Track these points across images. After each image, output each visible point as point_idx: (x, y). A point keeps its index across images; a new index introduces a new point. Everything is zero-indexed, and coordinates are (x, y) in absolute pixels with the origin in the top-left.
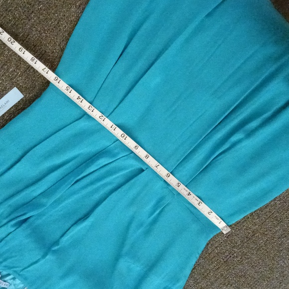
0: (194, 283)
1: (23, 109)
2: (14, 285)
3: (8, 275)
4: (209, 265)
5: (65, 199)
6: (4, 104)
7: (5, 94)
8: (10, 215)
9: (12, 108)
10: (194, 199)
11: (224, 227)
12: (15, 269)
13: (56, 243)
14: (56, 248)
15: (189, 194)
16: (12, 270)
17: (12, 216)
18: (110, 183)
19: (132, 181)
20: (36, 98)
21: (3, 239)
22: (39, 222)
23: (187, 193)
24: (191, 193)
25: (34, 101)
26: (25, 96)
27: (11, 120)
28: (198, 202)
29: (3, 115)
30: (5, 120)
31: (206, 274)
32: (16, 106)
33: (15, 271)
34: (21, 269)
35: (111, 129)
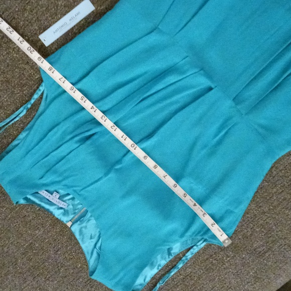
0: (256, 207)
1: (93, 22)
2: (73, 205)
3: (68, 194)
4: (273, 189)
5: (129, 118)
6: (75, 16)
7: (76, 6)
8: (74, 131)
9: (82, 20)
10: (199, 210)
12: (75, 189)
13: (119, 162)
14: (118, 167)
15: (195, 205)
16: (72, 189)
17: (76, 133)
18: (176, 102)
19: (200, 100)
20: (108, 11)
21: (65, 157)
22: (102, 140)
23: (193, 204)
24: (197, 204)
25: (105, 13)
26: (96, 9)
27: (80, 33)
28: (203, 213)
29: (73, 28)
30: (74, 33)
31: (268, 198)
32: (86, 19)
33: (75, 191)
34: (81, 188)
35: (122, 138)
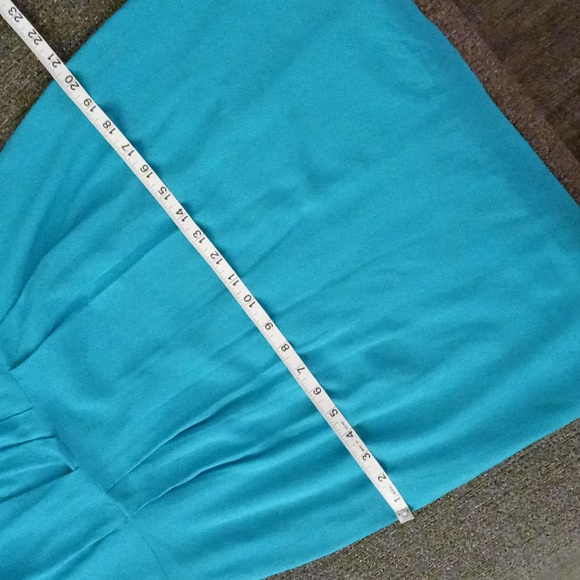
10: (358, 445)
11: (403, 510)
15: (350, 435)
23: (347, 431)
24: (354, 433)
28: (363, 453)
